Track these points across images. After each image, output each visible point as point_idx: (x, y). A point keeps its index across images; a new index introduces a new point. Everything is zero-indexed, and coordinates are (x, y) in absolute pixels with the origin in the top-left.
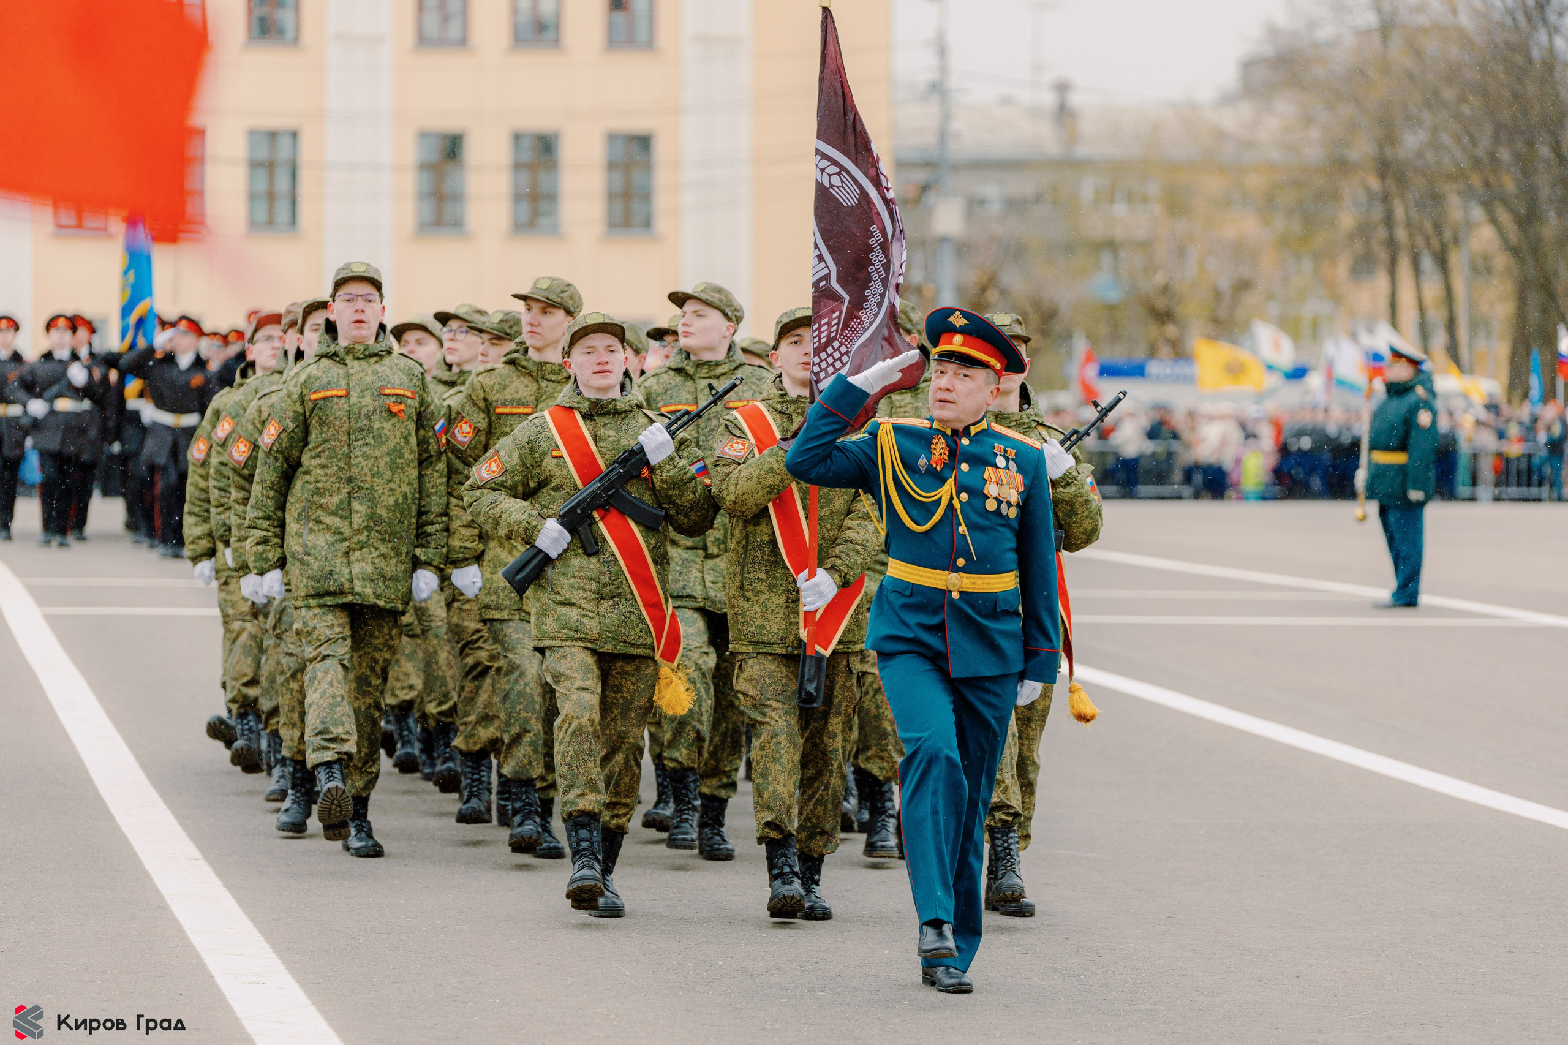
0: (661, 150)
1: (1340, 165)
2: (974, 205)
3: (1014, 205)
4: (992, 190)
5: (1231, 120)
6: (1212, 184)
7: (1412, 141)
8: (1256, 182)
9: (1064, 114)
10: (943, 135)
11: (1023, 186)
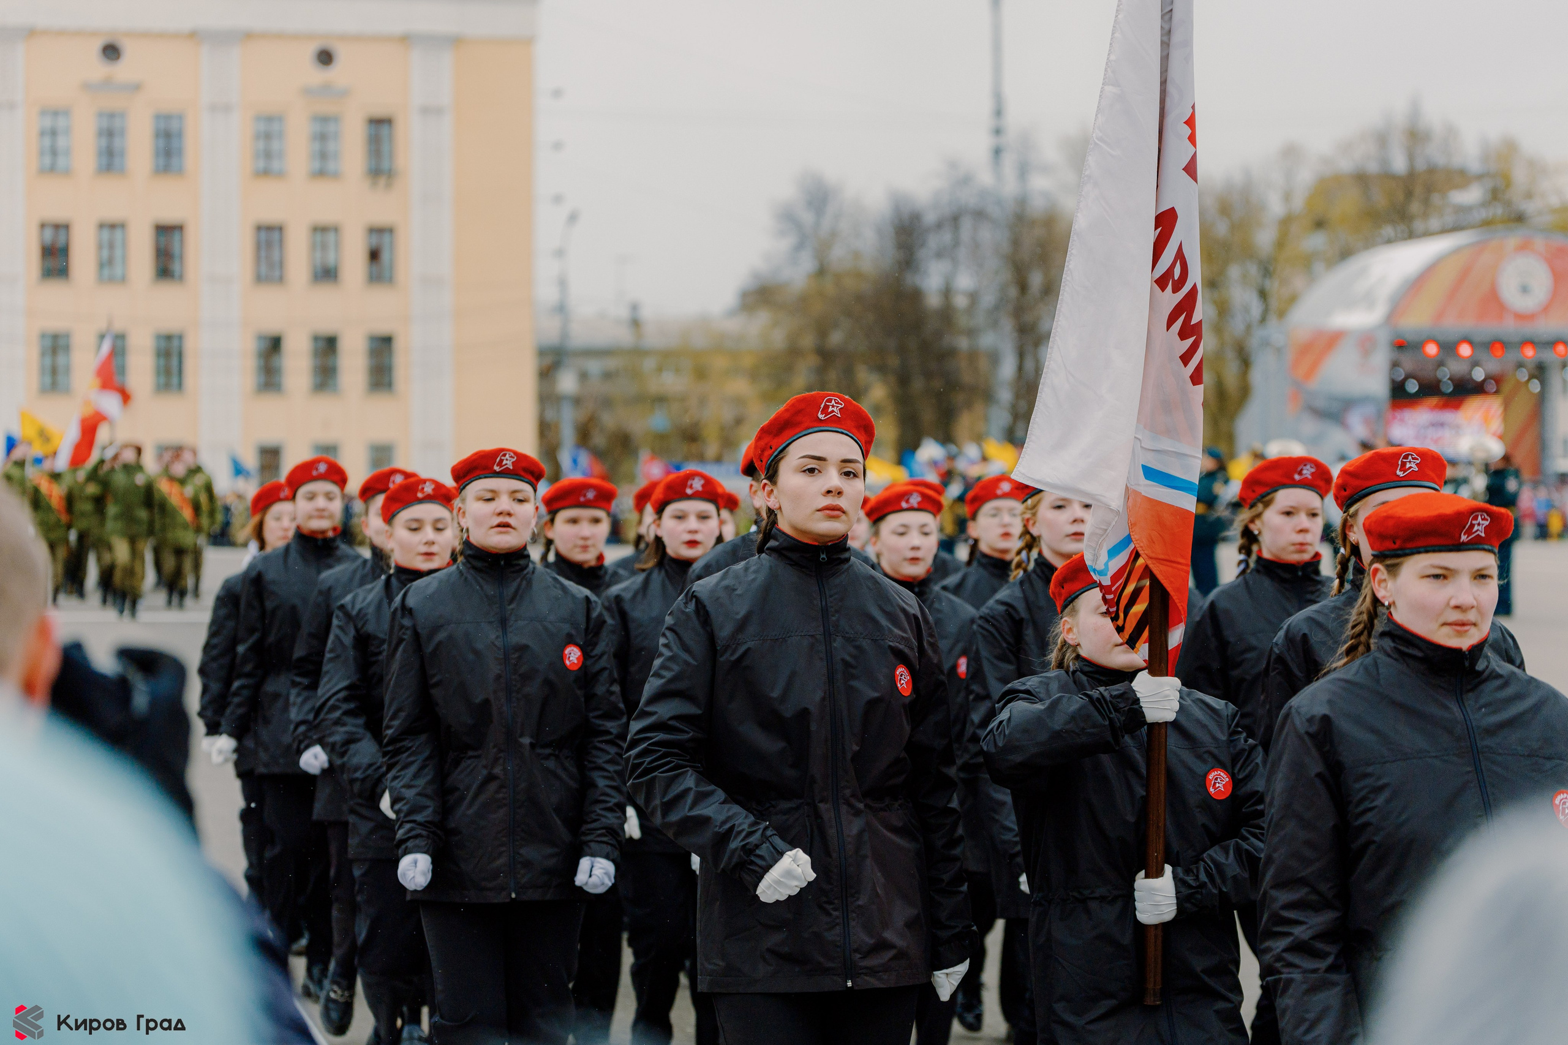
0: (399, 345)
1: (794, 352)
2: (583, 376)
3: (608, 376)
4: (595, 367)
5: (734, 326)
6: (720, 363)
7: (836, 338)
8: (748, 362)
9: (636, 323)
10: (565, 334)
11: (611, 363)
